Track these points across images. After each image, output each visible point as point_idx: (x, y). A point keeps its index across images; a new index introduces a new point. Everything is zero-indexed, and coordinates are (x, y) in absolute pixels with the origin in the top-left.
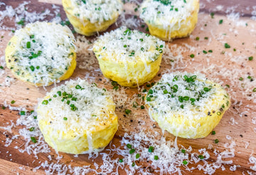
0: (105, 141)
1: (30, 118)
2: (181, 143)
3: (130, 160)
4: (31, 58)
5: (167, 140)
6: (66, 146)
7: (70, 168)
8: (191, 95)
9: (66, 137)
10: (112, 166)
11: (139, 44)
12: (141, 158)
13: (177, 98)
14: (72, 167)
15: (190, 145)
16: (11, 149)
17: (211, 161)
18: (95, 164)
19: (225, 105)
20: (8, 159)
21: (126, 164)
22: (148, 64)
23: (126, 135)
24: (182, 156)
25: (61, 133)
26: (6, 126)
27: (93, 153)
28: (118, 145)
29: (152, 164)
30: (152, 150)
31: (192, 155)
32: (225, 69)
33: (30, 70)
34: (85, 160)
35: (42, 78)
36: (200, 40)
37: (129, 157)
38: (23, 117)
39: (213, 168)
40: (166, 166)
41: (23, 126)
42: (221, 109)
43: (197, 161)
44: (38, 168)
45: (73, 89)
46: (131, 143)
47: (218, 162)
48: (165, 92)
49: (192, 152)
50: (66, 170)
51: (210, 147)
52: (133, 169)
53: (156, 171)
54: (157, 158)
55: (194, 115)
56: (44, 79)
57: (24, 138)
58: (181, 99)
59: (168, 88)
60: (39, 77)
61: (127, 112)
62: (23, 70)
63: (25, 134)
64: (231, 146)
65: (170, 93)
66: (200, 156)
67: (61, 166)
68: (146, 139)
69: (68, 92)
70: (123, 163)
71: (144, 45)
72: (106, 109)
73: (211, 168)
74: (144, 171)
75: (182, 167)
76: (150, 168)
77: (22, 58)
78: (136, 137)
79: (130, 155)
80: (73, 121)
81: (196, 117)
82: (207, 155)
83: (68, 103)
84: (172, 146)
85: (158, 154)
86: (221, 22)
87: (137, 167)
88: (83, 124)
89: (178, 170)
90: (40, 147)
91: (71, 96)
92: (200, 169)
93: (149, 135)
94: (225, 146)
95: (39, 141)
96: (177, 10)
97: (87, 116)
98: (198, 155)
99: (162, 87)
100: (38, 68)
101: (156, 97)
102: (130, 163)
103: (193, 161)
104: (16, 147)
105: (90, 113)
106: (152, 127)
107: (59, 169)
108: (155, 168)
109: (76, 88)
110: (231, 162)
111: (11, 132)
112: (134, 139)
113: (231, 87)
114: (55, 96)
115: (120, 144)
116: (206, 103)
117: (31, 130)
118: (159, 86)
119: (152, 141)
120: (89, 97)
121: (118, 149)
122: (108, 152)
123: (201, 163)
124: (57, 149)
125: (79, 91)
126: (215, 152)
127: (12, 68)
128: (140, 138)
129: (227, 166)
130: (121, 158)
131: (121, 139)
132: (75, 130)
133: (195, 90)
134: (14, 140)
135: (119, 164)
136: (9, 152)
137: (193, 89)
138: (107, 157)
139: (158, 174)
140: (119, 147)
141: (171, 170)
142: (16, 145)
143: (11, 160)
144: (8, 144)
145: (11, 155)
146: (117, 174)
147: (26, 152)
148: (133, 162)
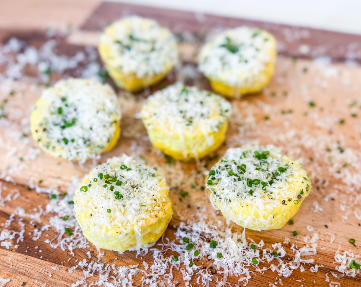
0: (156, 234)
1: (63, 203)
2: (251, 237)
3: (187, 257)
4: (63, 127)
5: (233, 231)
6: (109, 243)
7: (113, 268)
8: (263, 177)
9: (109, 234)
10: (165, 266)
11: (199, 109)
12: (200, 255)
13: (245, 182)
14: (116, 266)
15: (262, 238)
16: (40, 243)
17: (288, 259)
18: (145, 263)
19: (305, 190)
20: (38, 256)
21: (182, 264)
22: (210, 134)
23: (182, 225)
24: (251, 253)
25: (104, 229)
26: (34, 213)
27: (141, 249)
28: (172, 238)
29: (215, 263)
30: (214, 245)
31: (264, 251)
33: (63, 143)
34: (131, 258)
35: (78, 153)
36: (277, 96)
37: (186, 255)
38: (54, 201)
39: (290, 269)
40: (231, 266)
41: (54, 214)
42: (299, 196)
43: (269, 259)
44: (74, 268)
45: (117, 169)
46: (188, 236)
47: (296, 260)
48: (231, 174)
49: (264, 248)
50: (109, 270)
51: (286, 242)
52: (190, 270)
53: (220, 272)
54: (220, 256)
55: (265, 204)
56: (80, 155)
57: (55, 229)
58: (250, 183)
59: (234, 168)
60: (74, 152)
61: (184, 195)
62: (54, 143)
63: (58, 225)
64: (313, 240)
65: (236, 175)
66: (274, 254)
67: (103, 265)
68: (207, 231)
69: (112, 174)
70: (179, 262)
71: (205, 110)
72: (158, 196)
73: (287, 269)
74: (204, 272)
75: (251, 268)
76: (211, 268)
77: (53, 127)
78: (195, 228)
79: (186, 252)
80: (118, 214)
81: (268, 207)
82: (283, 253)
83: (112, 188)
84: (239, 240)
85: (222, 251)
86: (305, 70)
87: (195, 267)
88: (130, 217)
89: (246, 271)
90: (77, 241)
91: (114, 179)
92: (273, 270)
93: (211, 226)
94: (306, 239)
95: (75, 233)
96: (246, 62)
97: (134, 206)
98: (271, 251)
99: (226, 166)
100: (73, 141)
101: (219, 180)
102: (187, 262)
103: (265, 260)
104: (47, 241)
105: (138, 202)
106: (214, 215)
107: (100, 270)
108: (218, 268)
109: (122, 168)
110: (312, 261)
111: (39, 221)
112: (191, 231)
113: (315, 160)
114: (95, 180)
115: (174, 237)
116: (281, 188)
117: (65, 219)
118: (223, 165)
119: (215, 234)
120: (137, 180)
121: (173, 244)
122: (159, 248)
123: (275, 262)
124: (98, 245)
125: (125, 173)
126: (292, 248)
127: (39, 140)
128: (200, 230)
129: (308, 266)
130: (176, 256)
131: (176, 230)
132: (120, 225)
133: (267, 170)
134: (44, 232)
135: (174, 263)
136: (39, 247)
137: (266, 169)
138: (159, 254)
139: (222, 276)
140: (174, 241)
141: (237, 271)
142: (46, 238)
143: (41, 257)
144: (36, 236)
145: (40, 251)
146: (171, 276)
147: (59, 247)
148: (190, 260)
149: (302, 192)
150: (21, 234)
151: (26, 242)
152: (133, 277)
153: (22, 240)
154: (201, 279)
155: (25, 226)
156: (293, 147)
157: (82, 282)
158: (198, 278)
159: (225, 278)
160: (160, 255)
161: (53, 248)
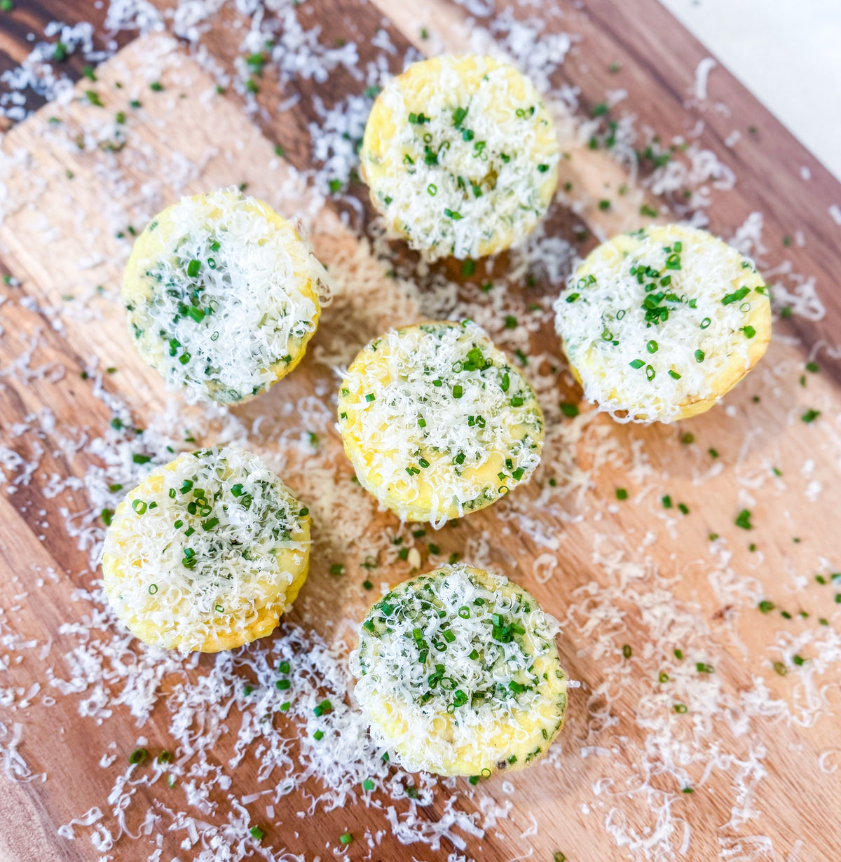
1: (126, 451)
3: (267, 699)
4: (183, 311)
10: (224, 689)
12: (291, 710)
13: (432, 669)
16: (53, 508)
19: (521, 757)
20: (38, 532)
21: (253, 705)
23: (298, 633)
29: (305, 740)
30: (324, 710)
31: (399, 775)
32: (668, 595)
33: (167, 347)
36: (693, 448)
37: (270, 693)
41: (101, 463)
42: (502, 764)
43: (396, 795)
47: (439, 825)
51: (448, 783)
52: (257, 727)
53: (302, 760)
54: (319, 736)
57: (89, 496)
58: (437, 678)
62: (153, 332)
75: (358, 789)
79: (273, 689)
82: (427, 800)
85: (328, 732)
86: (811, 416)
94: (484, 801)
98: (411, 782)
101: (389, 631)
102: (261, 709)
104: (64, 512)
108: (304, 752)
111: (71, 459)
113: (634, 659)
117: (113, 488)
128: (319, 665)
130: (252, 684)
133: (490, 669)
134: (69, 488)
135: (239, 695)
136: (48, 513)
137: (490, 664)
138: (229, 660)
139: (303, 769)
140: (267, 652)
141: (330, 779)
142: (67, 504)
143: (42, 538)
144: (52, 489)
145: (45, 525)
146: (223, 713)
147: (78, 537)
148: (269, 709)
149: (513, 760)
150: (29, 469)
151: (30, 491)
152: (164, 675)
153: (26, 483)
154: (263, 753)
155: (44, 455)
156: (614, 603)
157: (83, 630)
158: (261, 748)
159: (304, 776)
160: (229, 665)
161: (67, 533)
